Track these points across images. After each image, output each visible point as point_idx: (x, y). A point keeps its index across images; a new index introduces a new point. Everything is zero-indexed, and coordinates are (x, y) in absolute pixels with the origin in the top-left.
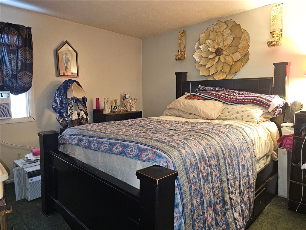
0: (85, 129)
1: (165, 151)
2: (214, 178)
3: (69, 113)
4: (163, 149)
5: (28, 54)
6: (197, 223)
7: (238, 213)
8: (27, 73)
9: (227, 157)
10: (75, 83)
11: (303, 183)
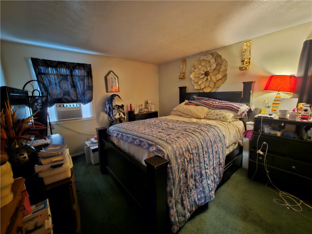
0: (121, 127)
1: (163, 146)
2: (195, 161)
3: (114, 114)
4: (162, 145)
5: (90, 80)
6: (183, 188)
7: (211, 181)
8: (90, 91)
9: (205, 148)
10: (117, 96)
11: (258, 161)
